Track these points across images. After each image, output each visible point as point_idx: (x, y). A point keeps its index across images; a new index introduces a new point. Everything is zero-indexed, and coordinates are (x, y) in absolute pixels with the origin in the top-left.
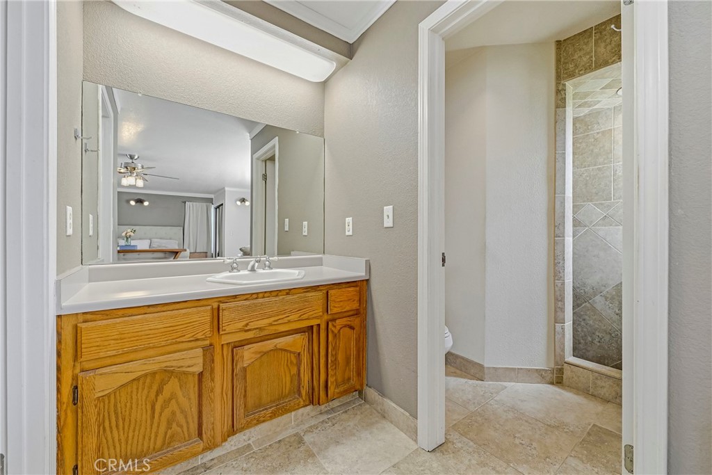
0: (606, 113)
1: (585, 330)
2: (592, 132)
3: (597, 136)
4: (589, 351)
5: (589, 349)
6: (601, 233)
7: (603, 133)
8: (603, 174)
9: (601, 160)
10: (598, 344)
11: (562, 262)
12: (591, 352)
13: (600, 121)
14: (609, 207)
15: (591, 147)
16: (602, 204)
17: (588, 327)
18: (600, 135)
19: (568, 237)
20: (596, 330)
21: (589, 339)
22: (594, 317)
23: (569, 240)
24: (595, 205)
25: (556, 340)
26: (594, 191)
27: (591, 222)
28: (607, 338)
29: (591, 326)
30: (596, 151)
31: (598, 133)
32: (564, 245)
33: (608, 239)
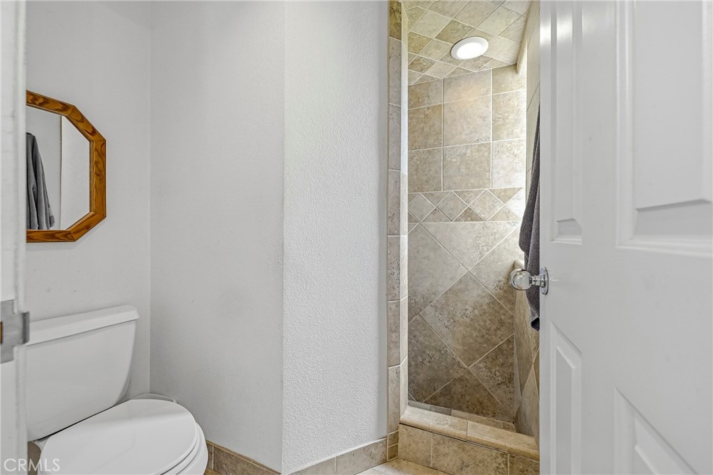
0: (436, 85)
1: (415, 348)
2: (422, 107)
3: (427, 113)
4: (418, 374)
5: (419, 371)
6: (431, 230)
7: (434, 107)
8: (433, 158)
9: (431, 141)
10: (429, 364)
11: (396, 272)
12: (422, 375)
13: (430, 94)
14: (439, 198)
15: (422, 125)
16: (432, 195)
17: (418, 345)
18: (430, 110)
19: (404, 234)
20: (426, 347)
21: (420, 359)
22: (424, 332)
23: (404, 238)
24: (425, 195)
25: (390, 392)
26: (425, 178)
27: (422, 216)
28: (437, 355)
29: (421, 343)
30: (426, 129)
31: (428, 108)
32: (399, 246)
33: (437, 238)
